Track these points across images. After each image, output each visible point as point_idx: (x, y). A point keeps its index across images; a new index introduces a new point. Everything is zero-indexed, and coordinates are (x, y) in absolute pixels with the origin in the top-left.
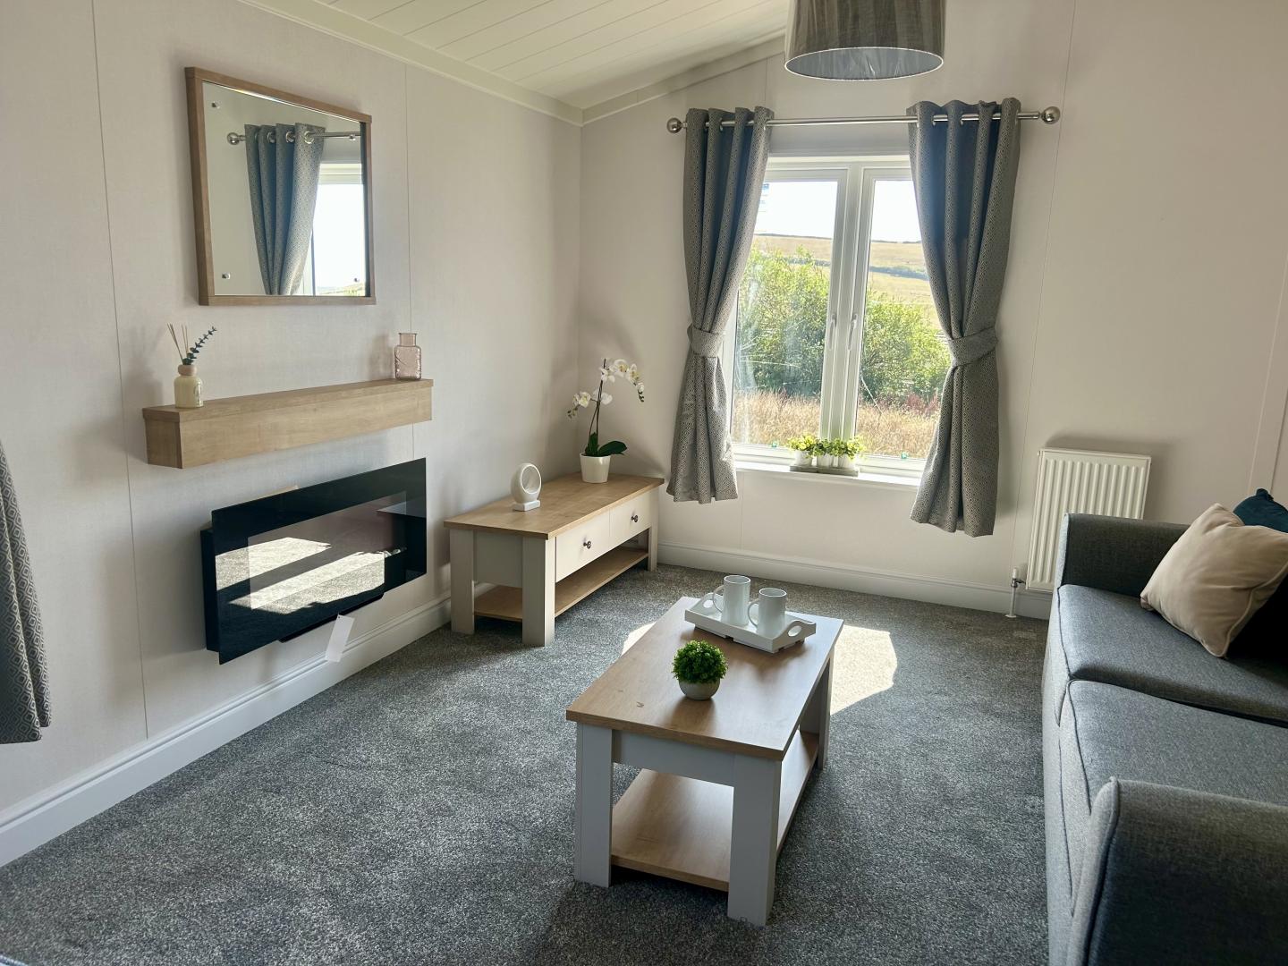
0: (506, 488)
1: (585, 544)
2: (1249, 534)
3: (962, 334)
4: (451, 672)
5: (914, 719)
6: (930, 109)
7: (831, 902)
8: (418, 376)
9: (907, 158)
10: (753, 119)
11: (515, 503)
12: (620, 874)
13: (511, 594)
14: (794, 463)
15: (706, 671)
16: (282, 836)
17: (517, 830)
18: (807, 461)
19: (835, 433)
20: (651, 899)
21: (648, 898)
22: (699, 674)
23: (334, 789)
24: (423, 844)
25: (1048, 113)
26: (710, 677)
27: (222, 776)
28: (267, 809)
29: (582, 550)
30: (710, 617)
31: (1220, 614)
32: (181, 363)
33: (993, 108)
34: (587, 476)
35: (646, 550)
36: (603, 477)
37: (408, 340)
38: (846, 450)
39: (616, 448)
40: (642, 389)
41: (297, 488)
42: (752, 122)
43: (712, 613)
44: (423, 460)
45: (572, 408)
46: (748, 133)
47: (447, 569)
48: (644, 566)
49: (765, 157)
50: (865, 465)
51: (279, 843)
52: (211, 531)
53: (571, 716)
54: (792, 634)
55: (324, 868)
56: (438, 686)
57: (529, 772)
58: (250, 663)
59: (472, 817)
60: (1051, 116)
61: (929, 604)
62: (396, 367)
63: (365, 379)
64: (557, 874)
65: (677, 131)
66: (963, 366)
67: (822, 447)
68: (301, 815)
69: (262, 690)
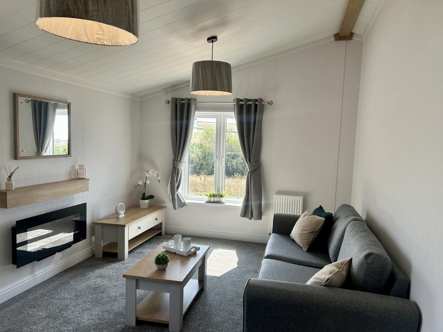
0: (113, 211)
1: (139, 228)
2: (313, 217)
3: (250, 162)
4: (93, 270)
5: (234, 275)
6: (239, 100)
7: (199, 325)
8: (84, 178)
9: (234, 113)
10: (190, 101)
11: (116, 216)
12: (139, 322)
13: (114, 245)
14: (206, 200)
15: (163, 261)
16: (35, 319)
17: (110, 313)
18: (210, 200)
19: (218, 191)
20: (147, 328)
21: (146, 328)
22: (161, 262)
23: (53, 305)
24: (80, 319)
25: (270, 102)
26: (164, 263)
27: (16, 304)
28: (31, 312)
29: (138, 230)
30: (171, 247)
31: (305, 240)
32: (8, 177)
33: (255, 100)
34: (142, 207)
35: (161, 229)
36: (147, 206)
37: (82, 167)
38: (221, 196)
39: (151, 197)
40: (159, 179)
41: (44, 213)
42: (190, 102)
43: (171, 246)
44: (86, 203)
45: (136, 185)
46: (189, 105)
47: (94, 238)
48: (160, 234)
49: (194, 112)
50: (227, 201)
51: (34, 321)
52: (15, 227)
53: (124, 276)
54: (192, 250)
55: (48, 327)
56: (89, 274)
57: (115, 297)
58: (27, 268)
59: (96, 311)
60: (271, 103)
61: (246, 242)
62: (78, 175)
63: (67, 179)
64: (121, 324)
65: (168, 103)
66: (251, 171)
67: (214, 195)
68: (42, 314)
69: (31, 277)
